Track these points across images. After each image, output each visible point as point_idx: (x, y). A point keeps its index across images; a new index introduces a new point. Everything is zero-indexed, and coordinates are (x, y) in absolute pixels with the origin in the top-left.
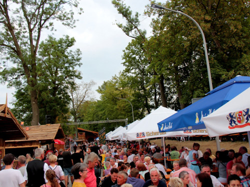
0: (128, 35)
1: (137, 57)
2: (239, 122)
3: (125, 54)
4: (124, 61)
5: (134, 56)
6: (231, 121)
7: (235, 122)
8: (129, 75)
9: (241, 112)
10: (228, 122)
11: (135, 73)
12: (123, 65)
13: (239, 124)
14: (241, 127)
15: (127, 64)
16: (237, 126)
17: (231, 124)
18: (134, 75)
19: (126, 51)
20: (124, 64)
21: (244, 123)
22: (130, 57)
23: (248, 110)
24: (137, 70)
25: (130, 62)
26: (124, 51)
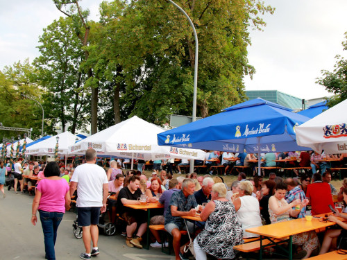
0: (59, 8)
1: (61, 44)
2: (335, 133)
3: (45, 35)
4: (42, 44)
5: (58, 41)
6: (327, 132)
7: (330, 133)
8: (44, 66)
9: (337, 126)
10: (323, 133)
11: (52, 66)
12: (39, 49)
13: (334, 135)
14: (335, 137)
15: (45, 50)
16: (332, 136)
17: (326, 134)
18: (50, 69)
19: (48, 31)
20: (41, 48)
21: (339, 134)
22: (51, 42)
23: (344, 125)
24: (57, 62)
25: (50, 49)
26: (45, 30)
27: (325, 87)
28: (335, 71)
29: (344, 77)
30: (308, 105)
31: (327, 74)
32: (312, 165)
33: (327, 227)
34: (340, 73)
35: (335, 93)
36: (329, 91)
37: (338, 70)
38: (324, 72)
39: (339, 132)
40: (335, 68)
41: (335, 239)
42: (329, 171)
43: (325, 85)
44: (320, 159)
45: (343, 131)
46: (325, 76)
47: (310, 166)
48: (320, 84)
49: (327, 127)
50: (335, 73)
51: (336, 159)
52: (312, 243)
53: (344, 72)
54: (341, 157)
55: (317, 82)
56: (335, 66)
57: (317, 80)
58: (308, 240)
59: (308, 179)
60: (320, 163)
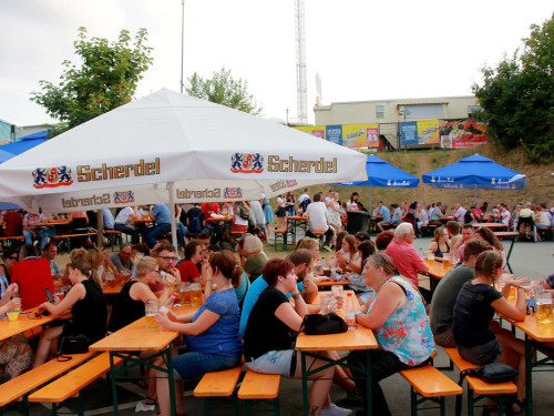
27: (46, 109)
28: (61, 84)
29: (76, 96)
30: (20, 135)
31: (48, 87)
32: (26, 233)
33: (44, 326)
34: (69, 88)
35: (62, 118)
36: (52, 116)
37: (66, 83)
38: (45, 85)
39: (57, 178)
40: (62, 81)
41: (56, 341)
42: (54, 241)
43: (46, 105)
44: (38, 222)
45: (62, 178)
46: (46, 91)
47: (22, 234)
48: (38, 102)
49: (38, 171)
50: (62, 87)
51: (63, 221)
52: (21, 361)
53: (76, 89)
54: (70, 218)
55: (32, 99)
56: (62, 77)
57: (34, 96)
58: (15, 356)
59: (15, 255)
60: (38, 228)
